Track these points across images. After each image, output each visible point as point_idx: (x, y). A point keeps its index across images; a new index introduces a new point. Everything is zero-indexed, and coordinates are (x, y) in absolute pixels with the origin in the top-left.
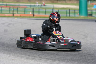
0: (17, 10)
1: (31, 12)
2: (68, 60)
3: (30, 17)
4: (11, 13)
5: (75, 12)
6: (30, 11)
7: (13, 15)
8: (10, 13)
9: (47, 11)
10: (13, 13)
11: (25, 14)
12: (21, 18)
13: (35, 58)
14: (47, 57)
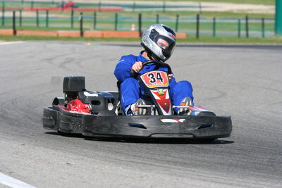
0: (93, 20)
1: (133, 26)
2: (230, 165)
3: (130, 40)
4: (76, 29)
5: (263, 24)
6: (132, 23)
7: (82, 34)
8: (72, 28)
9: (180, 21)
10: (81, 29)
11: (116, 29)
12: (104, 42)
13: (135, 160)
14: (169, 159)
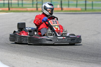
0: (41, 3)
7: (37, 9)
8: (33, 7)
10: (37, 7)
